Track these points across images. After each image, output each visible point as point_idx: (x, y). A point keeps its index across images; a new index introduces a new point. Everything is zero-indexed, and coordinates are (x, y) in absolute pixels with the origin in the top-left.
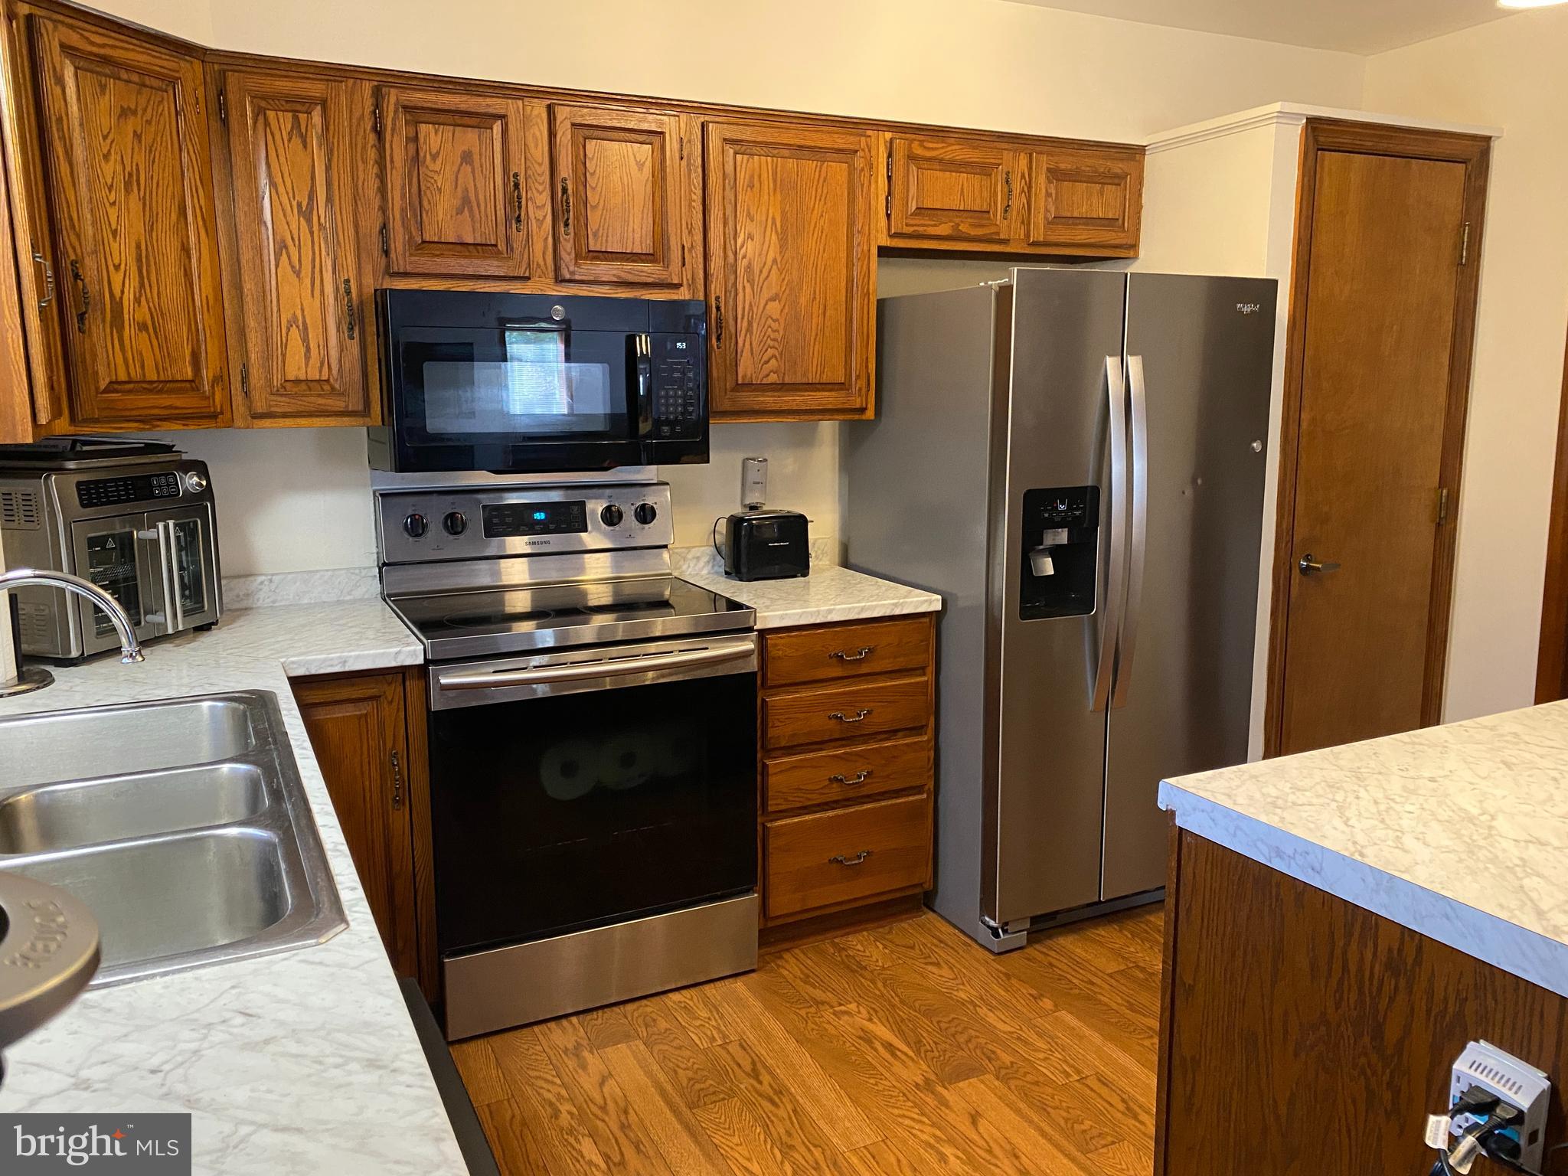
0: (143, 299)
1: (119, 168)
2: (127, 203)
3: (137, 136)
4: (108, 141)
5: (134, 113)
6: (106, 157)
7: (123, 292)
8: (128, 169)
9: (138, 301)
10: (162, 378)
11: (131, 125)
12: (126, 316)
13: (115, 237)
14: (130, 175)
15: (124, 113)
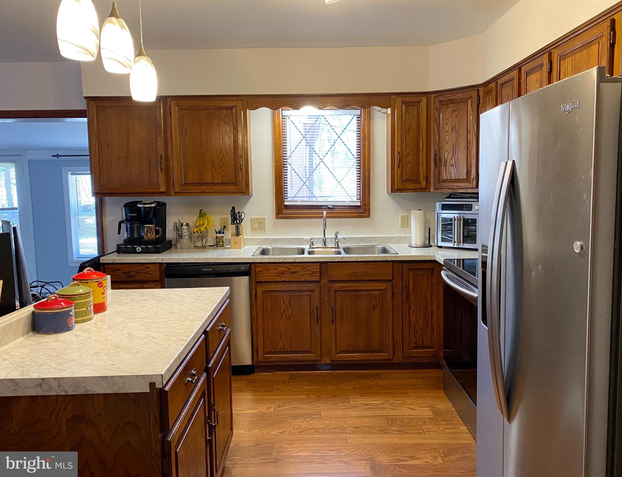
0: (453, 158)
1: (450, 126)
2: (451, 134)
3: (456, 116)
4: (448, 120)
5: (456, 110)
6: (447, 124)
7: (447, 157)
8: (453, 125)
9: (451, 159)
10: (456, 178)
11: (455, 113)
12: (448, 163)
13: (447, 144)
14: (453, 127)
15: (453, 111)
